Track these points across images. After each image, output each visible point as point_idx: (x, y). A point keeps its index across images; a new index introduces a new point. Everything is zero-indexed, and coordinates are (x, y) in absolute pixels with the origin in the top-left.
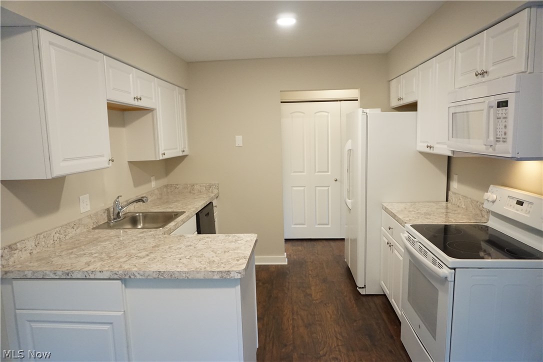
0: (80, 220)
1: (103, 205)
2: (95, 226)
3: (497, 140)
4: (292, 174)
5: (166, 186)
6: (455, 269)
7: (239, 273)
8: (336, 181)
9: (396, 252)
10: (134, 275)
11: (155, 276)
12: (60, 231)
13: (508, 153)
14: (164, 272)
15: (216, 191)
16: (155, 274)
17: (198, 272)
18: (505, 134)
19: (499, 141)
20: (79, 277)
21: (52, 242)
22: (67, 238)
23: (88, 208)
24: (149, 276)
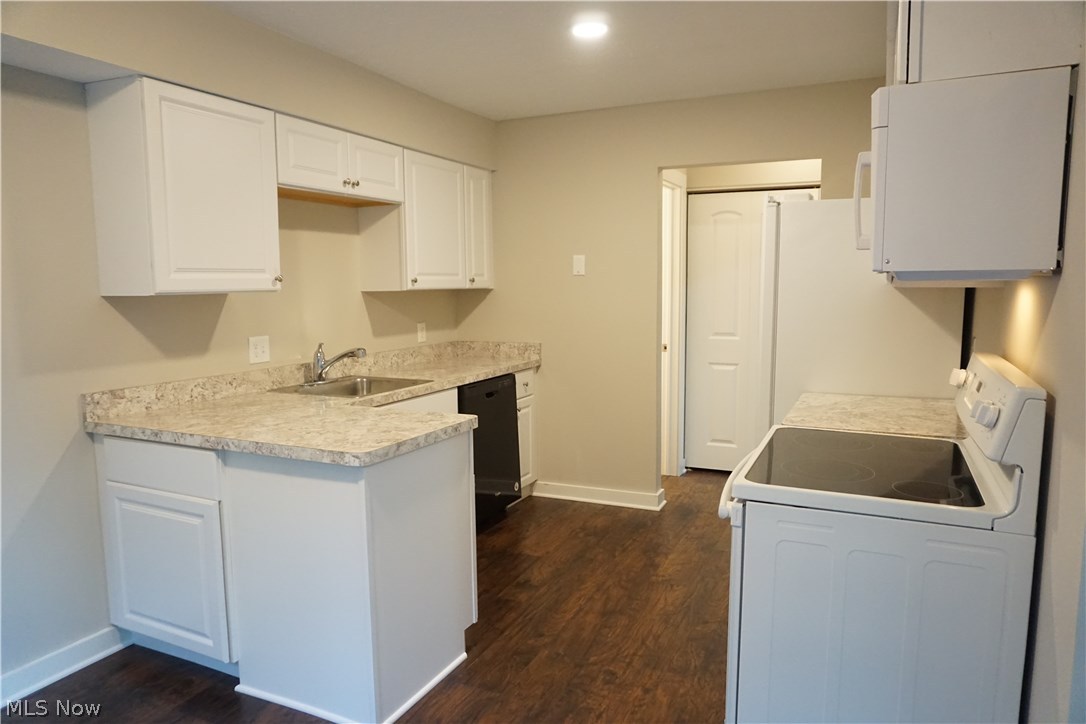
1: (298, 357)
2: (275, 387)
4: (712, 338)
5: (453, 344)
6: (744, 502)
7: (357, 457)
11: (252, 449)
12: (204, 384)
15: (535, 357)
20: (168, 440)
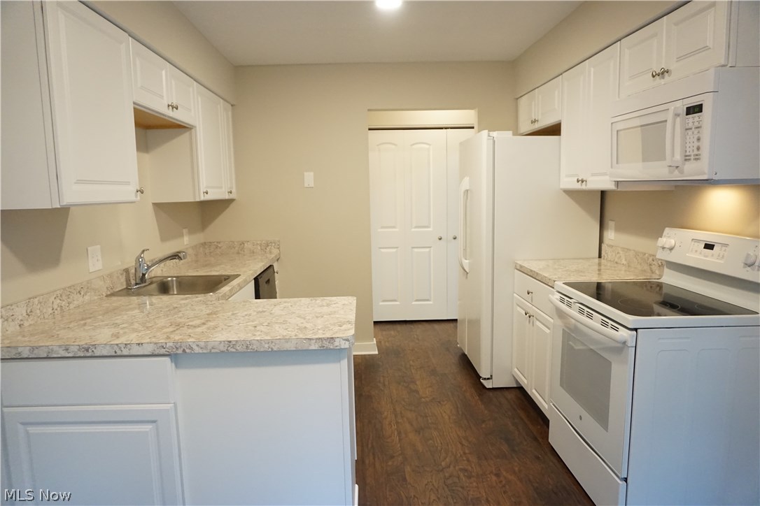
0: (88, 282)
1: (120, 263)
2: (109, 293)
3: (687, 158)
4: (379, 230)
5: (204, 244)
6: (636, 330)
7: (347, 340)
8: (440, 239)
9: (538, 323)
10: (191, 348)
11: (222, 348)
12: (61, 296)
13: (704, 174)
14: (237, 341)
15: (276, 252)
16: (222, 345)
17: (287, 340)
18: (698, 149)
19: (689, 160)
20: (105, 353)
21: (50, 311)
22: (72, 306)
23: (99, 266)
24: (213, 348)
